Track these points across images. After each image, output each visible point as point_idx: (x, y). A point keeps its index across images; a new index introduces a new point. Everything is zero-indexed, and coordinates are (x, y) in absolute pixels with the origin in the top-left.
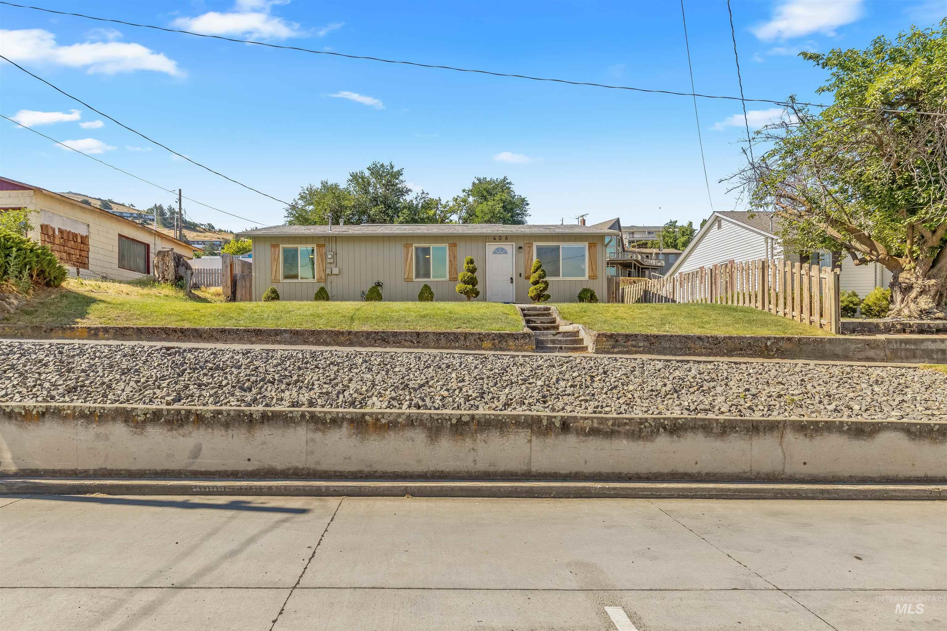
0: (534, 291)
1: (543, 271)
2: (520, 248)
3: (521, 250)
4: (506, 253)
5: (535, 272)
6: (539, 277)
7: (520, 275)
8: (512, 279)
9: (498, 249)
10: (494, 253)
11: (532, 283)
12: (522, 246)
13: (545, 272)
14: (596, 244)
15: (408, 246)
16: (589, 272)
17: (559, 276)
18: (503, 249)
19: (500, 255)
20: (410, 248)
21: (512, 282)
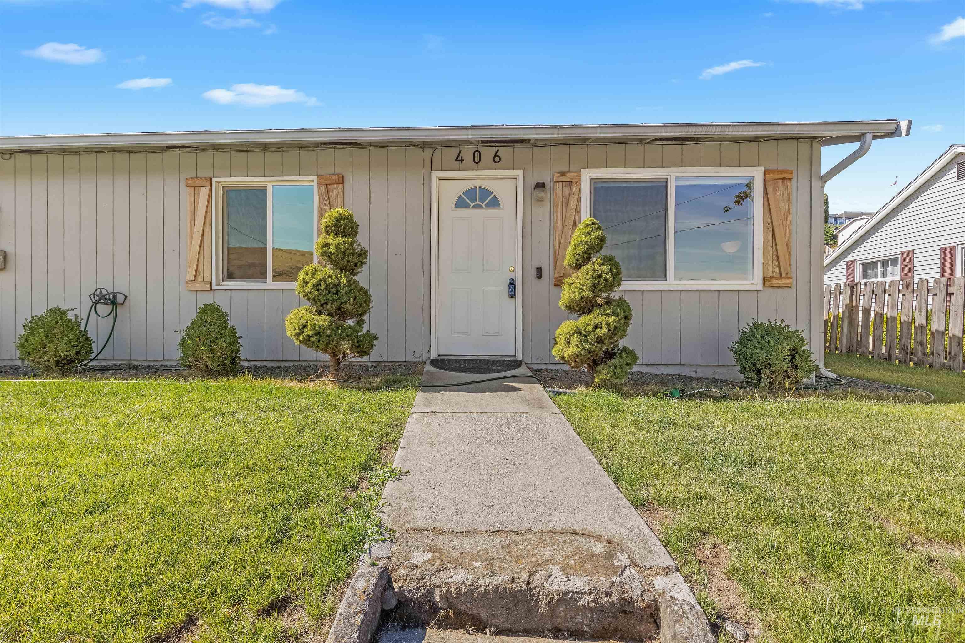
0: (575, 339)
1: (608, 260)
2: (540, 186)
3: (539, 194)
4: (495, 203)
5: (578, 266)
6: (594, 287)
7: (539, 273)
8: (512, 284)
9: (470, 193)
10: (461, 203)
11: (569, 308)
12: (546, 178)
13: (616, 265)
14: (790, 172)
15: (196, 183)
16: (765, 266)
17: (665, 276)
18: (485, 193)
19: (478, 211)
20: (204, 192)
21: (513, 295)
